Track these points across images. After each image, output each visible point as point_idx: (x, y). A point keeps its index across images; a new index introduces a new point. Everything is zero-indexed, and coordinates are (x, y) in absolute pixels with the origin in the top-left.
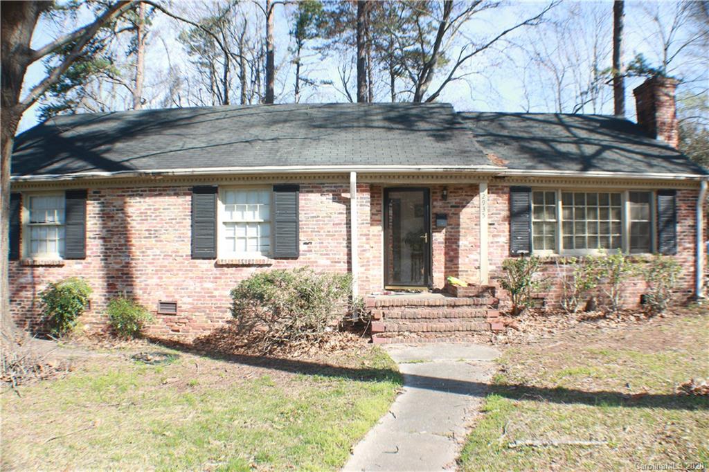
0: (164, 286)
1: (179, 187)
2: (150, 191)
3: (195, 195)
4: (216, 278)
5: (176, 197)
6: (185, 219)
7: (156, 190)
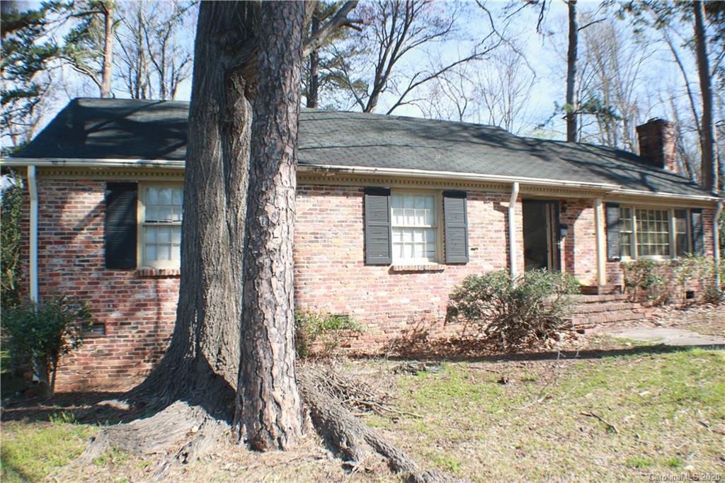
0: (333, 297)
1: (349, 186)
2: (314, 189)
3: (367, 196)
4: (391, 285)
5: (345, 198)
6: (356, 222)
7: (322, 189)
